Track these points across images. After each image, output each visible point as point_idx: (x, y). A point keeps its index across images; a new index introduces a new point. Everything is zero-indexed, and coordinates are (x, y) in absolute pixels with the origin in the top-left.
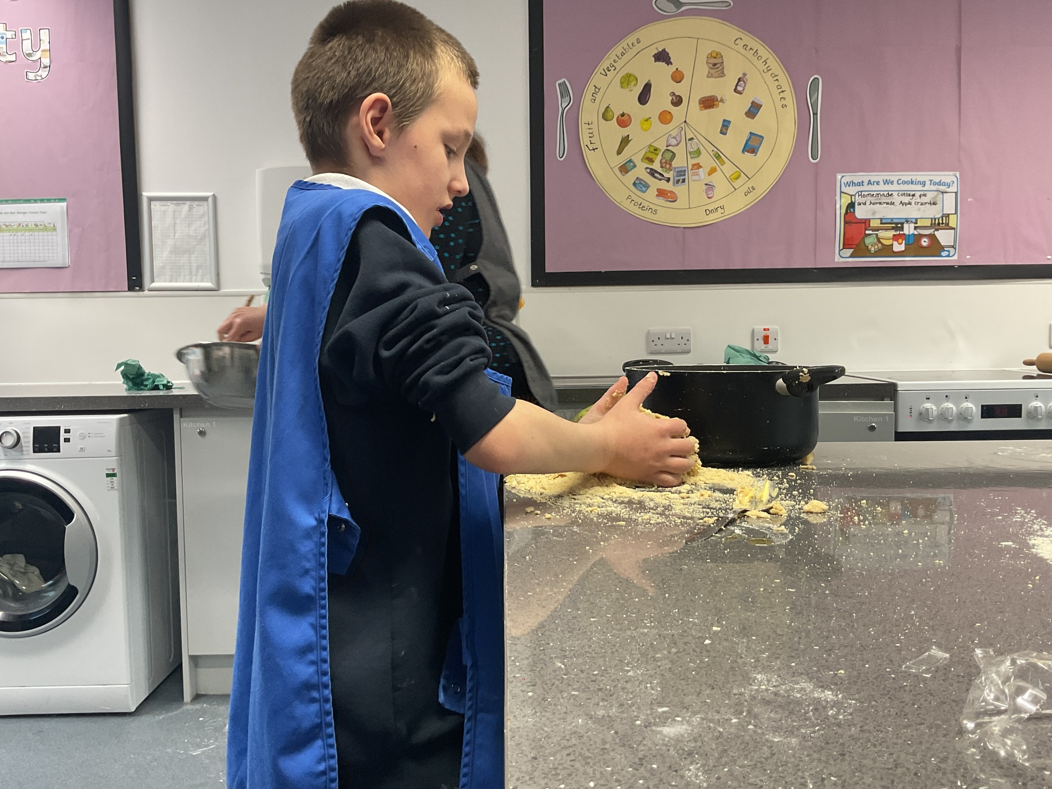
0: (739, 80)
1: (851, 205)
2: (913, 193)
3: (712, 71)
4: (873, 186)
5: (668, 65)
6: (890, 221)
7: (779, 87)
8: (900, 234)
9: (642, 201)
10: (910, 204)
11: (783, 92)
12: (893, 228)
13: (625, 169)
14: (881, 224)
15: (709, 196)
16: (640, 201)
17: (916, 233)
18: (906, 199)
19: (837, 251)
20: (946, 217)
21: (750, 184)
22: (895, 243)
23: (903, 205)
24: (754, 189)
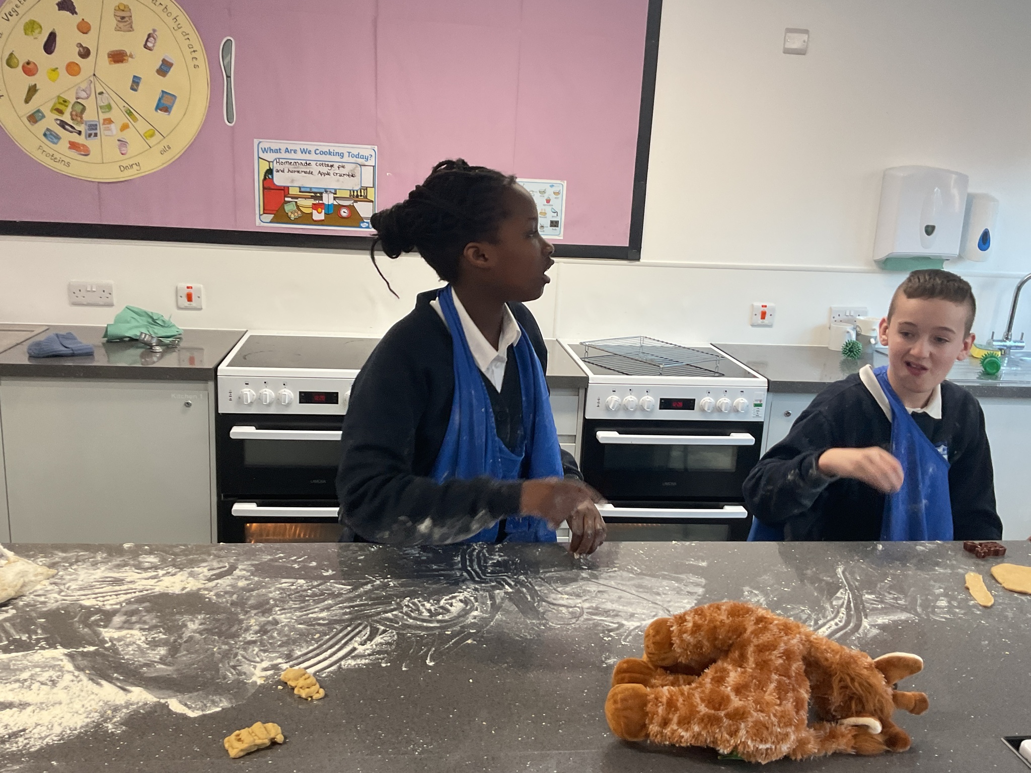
0: (149, 36)
1: (270, 172)
2: (332, 164)
3: (121, 25)
4: (290, 154)
5: (73, 14)
6: (308, 190)
7: (191, 46)
8: (319, 203)
9: (54, 152)
10: (328, 174)
11: (194, 51)
12: (312, 197)
13: (34, 118)
14: (300, 192)
15: (123, 152)
16: (52, 152)
17: (335, 203)
18: (325, 170)
19: (257, 216)
20: (364, 190)
21: (165, 143)
22: (315, 212)
23: (321, 175)
24: (169, 148)
